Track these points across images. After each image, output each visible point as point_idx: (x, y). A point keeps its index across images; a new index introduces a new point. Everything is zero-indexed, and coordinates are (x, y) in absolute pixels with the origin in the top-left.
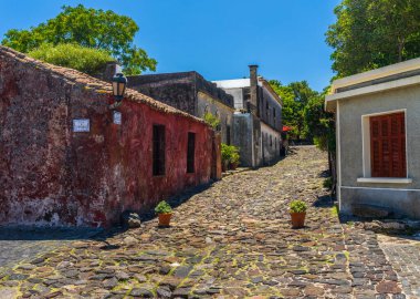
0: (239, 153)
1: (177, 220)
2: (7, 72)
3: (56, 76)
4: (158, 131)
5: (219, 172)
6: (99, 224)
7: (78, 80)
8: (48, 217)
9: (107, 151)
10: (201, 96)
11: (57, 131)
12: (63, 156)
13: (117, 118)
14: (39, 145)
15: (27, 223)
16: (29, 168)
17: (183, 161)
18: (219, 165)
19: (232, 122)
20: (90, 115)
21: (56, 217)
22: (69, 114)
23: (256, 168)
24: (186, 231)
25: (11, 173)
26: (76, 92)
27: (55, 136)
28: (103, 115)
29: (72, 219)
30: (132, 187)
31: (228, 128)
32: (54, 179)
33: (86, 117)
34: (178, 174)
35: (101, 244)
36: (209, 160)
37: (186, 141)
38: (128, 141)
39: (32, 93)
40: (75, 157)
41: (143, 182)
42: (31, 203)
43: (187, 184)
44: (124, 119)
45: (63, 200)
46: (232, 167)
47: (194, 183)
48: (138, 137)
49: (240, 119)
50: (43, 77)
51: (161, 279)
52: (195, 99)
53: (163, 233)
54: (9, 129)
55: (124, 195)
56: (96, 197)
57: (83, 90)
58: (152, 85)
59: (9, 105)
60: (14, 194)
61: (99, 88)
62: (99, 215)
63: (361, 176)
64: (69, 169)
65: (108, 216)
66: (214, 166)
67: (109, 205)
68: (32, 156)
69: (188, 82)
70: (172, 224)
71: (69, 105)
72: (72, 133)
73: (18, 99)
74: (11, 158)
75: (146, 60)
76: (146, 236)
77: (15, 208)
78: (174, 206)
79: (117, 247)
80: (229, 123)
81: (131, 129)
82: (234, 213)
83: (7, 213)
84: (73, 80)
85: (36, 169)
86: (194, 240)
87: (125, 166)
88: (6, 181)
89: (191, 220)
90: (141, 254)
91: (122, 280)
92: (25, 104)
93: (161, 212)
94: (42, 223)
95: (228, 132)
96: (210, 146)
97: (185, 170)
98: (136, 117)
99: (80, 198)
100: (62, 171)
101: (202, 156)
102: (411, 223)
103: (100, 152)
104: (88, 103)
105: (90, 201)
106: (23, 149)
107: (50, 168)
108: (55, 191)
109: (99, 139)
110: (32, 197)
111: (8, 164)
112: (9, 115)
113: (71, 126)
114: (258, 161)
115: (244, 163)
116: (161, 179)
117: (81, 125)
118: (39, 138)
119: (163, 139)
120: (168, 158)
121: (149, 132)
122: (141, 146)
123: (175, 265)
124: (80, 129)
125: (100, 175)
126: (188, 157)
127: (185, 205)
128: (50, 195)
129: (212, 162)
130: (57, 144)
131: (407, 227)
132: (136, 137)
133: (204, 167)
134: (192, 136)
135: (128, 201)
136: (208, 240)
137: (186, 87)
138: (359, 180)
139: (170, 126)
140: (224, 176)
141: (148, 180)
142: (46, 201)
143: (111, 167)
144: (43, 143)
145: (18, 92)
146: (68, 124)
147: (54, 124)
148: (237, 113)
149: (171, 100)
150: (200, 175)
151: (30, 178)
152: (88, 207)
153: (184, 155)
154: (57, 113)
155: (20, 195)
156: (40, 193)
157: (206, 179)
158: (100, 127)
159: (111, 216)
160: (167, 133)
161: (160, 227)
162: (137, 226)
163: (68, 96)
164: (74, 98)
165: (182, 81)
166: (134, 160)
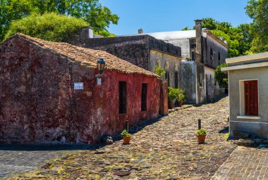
0: (184, 94)
1: (134, 140)
2: (34, 54)
3: (63, 57)
4: (122, 85)
5: (166, 109)
6: (89, 142)
7: (76, 60)
8: (59, 138)
9: (94, 101)
10: (153, 53)
11: (64, 89)
12: (67, 103)
13: (99, 82)
14: (53, 97)
15: (46, 142)
16: (47, 110)
17: (139, 103)
18: (166, 104)
19: (180, 68)
20: (84, 80)
21: (64, 138)
22: (72, 79)
23: (199, 105)
24: (139, 146)
25: (36, 113)
26: (75, 67)
27: (63, 92)
28: (91, 80)
29: (73, 140)
30: (107, 121)
31: (176, 73)
32: (63, 116)
33: (81, 81)
34: (135, 113)
35: (93, 152)
36: (158, 101)
37: (141, 90)
38: (105, 94)
39: (49, 66)
40: (75, 104)
41: (113, 118)
42: (49, 131)
43: (142, 119)
44: (103, 81)
45: (68, 129)
46: (178, 104)
47: (146, 117)
48: (110, 90)
49: (186, 66)
50: (55, 58)
51: (126, 164)
52: (148, 55)
53: (126, 147)
54: (35, 87)
55: (103, 126)
56: (88, 127)
57: (80, 66)
58: (116, 45)
59: (35, 73)
60: (38, 125)
61: (89, 64)
62: (89, 137)
63: (239, 115)
64: (71, 111)
65: (94, 138)
66: (162, 105)
67: (95, 131)
68: (49, 103)
69: (143, 43)
70: (131, 142)
71: (71, 74)
72: (73, 90)
73: (40, 70)
74: (37, 104)
75: (110, 16)
76: (116, 148)
77: (39, 133)
78: (132, 133)
79: (102, 153)
80: (176, 69)
81: (106, 86)
82: (170, 137)
83: (34, 136)
84: (74, 60)
85: (51, 111)
86: (143, 150)
87: (103, 108)
88: (33, 118)
89: (143, 141)
90: (115, 156)
91: (107, 165)
92: (45, 73)
93: (124, 135)
94: (55, 142)
95: (176, 77)
96: (158, 91)
97: (140, 109)
98: (109, 79)
99: (78, 128)
100: (67, 112)
101: (153, 99)
102: (257, 140)
103: (90, 101)
104: (83, 73)
105: (84, 129)
106: (44, 99)
107: (60, 110)
108: (63, 124)
109: (89, 94)
110: (49, 127)
111: (35, 108)
112: (35, 79)
113: (72, 86)
114: (202, 99)
115: (189, 101)
116: (123, 116)
117: (79, 86)
118: (53, 93)
119: (126, 89)
120: (129, 102)
121: (117, 87)
122: (112, 96)
123: (132, 159)
124: (78, 88)
125: (90, 114)
126: (142, 101)
127: (139, 132)
128: (60, 126)
129: (160, 102)
130: (64, 96)
131: (255, 142)
132: (109, 91)
133: (154, 106)
134: (145, 86)
135: (105, 129)
136: (151, 150)
137: (142, 47)
138: (238, 117)
139: (130, 82)
140: (170, 112)
141: (116, 116)
142: (58, 129)
143: (96, 109)
144: (56, 96)
145: (40, 66)
146: (71, 85)
147: (62, 85)
148: (184, 61)
149: (130, 56)
150: (150, 112)
151: (48, 116)
152: (83, 133)
153: (140, 99)
154: (64, 79)
155: (42, 126)
156: (55, 125)
157: (156, 115)
158: (90, 87)
159: (96, 138)
160: (128, 86)
161: (124, 144)
162: (111, 143)
163: (70, 69)
164: (74, 70)
165: (138, 42)
166: (108, 105)
